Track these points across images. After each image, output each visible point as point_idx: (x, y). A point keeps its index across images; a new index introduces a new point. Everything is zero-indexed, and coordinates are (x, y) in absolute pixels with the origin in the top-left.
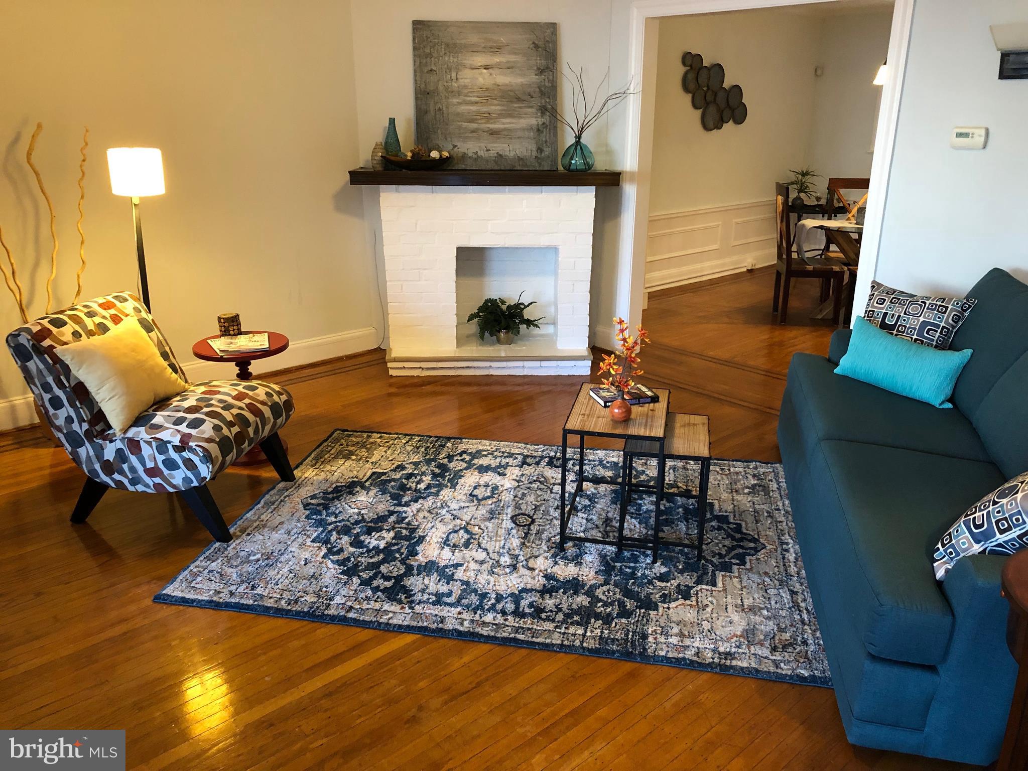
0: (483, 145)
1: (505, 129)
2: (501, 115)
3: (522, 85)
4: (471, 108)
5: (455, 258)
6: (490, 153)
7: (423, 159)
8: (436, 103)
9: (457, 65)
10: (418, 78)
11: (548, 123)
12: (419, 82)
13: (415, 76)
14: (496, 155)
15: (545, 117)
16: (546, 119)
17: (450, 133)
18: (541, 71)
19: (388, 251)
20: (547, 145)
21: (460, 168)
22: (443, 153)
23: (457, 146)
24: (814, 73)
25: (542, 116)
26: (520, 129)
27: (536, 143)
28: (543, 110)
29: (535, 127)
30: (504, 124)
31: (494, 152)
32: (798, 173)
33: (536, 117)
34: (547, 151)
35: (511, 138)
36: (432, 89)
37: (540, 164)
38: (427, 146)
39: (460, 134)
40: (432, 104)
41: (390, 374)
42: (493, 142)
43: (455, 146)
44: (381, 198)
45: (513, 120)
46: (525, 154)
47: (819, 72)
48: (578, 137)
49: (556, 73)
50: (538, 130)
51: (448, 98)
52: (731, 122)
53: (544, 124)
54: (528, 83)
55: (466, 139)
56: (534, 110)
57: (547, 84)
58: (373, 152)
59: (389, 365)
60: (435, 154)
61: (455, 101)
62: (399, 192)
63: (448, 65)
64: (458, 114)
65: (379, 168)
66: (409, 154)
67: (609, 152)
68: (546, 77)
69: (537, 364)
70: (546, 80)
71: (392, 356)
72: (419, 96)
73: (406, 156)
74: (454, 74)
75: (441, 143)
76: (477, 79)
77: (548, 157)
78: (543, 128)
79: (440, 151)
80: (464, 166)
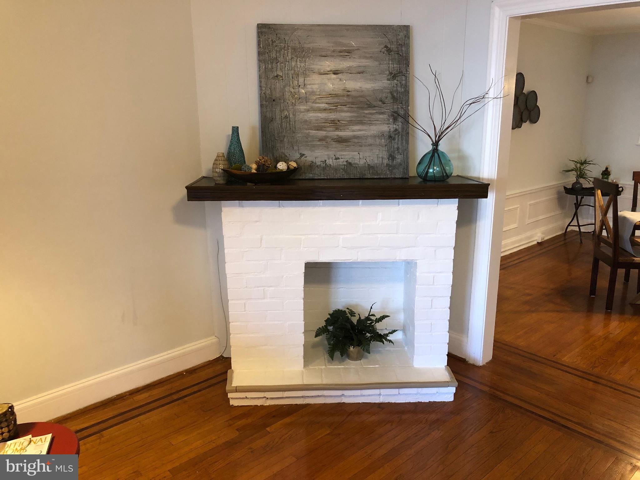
0: (331, 153)
1: (355, 137)
2: (351, 122)
3: (374, 91)
4: (319, 115)
5: (303, 275)
6: (339, 162)
7: (269, 171)
8: (282, 111)
9: (305, 70)
10: (263, 84)
11: (400, 130)
12: (263, 89)
13: (260, 82)
14: (345, 163)
15: (397, 124)
16: (399, 125)
17: (297, 141)
18: (393, 76)
19: (230, 268)
20: (398, 152)
21: (307, 178)
22: (290, 163)
23: (304, 155)
24: (586, 81)
25: (394, 122)
26: (371, 136)
27: (388, 151)
28: (395, 116)
29: (386, 134)
30: (353, 131)
31: (342, 160)
32: (578, 163)
33: (388, 124)
34: (399, 158)
35: (361, 146)
36: (278, 95)
37: (391, 172)
38: (273, 155)
39: (307, 142)
40: (278, 111)
41: (231, 403)
42: (342, 151)
43: (302, 155)
44: (222, 213)
45: (365, 127)
46: (376, 162)
47: (590, 80)
48: (436, 144)
49: (409, 77)
50: (390, 137)
51: (294, 105)
52: (528, 122)
53: (396, 130)
54: (380, 88)
55: (313, 147)
56: (385, 116)
57: (399, 89)
58: (214, 164)
59: (230, 395)
60: (282, 166)
61: (303, 107)
62: (243, 206)
63: (294, 70)
64: (306, 121)
65: (221, 181)
66: (254, 166)
67: (462, 158)
68: (399, 82)
69: (395, 391)
70: (399, 84)
71: (233, 385)
72: (264, 103)
73: (251, 168)
74: (301, 80)
75: (287, 152)
76: (326, 84)
77: (401, 164)
78: (395, 135)
79: (286, 161)
80: (311, 175)
